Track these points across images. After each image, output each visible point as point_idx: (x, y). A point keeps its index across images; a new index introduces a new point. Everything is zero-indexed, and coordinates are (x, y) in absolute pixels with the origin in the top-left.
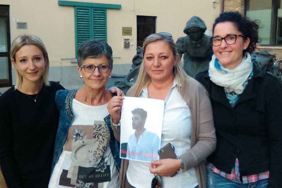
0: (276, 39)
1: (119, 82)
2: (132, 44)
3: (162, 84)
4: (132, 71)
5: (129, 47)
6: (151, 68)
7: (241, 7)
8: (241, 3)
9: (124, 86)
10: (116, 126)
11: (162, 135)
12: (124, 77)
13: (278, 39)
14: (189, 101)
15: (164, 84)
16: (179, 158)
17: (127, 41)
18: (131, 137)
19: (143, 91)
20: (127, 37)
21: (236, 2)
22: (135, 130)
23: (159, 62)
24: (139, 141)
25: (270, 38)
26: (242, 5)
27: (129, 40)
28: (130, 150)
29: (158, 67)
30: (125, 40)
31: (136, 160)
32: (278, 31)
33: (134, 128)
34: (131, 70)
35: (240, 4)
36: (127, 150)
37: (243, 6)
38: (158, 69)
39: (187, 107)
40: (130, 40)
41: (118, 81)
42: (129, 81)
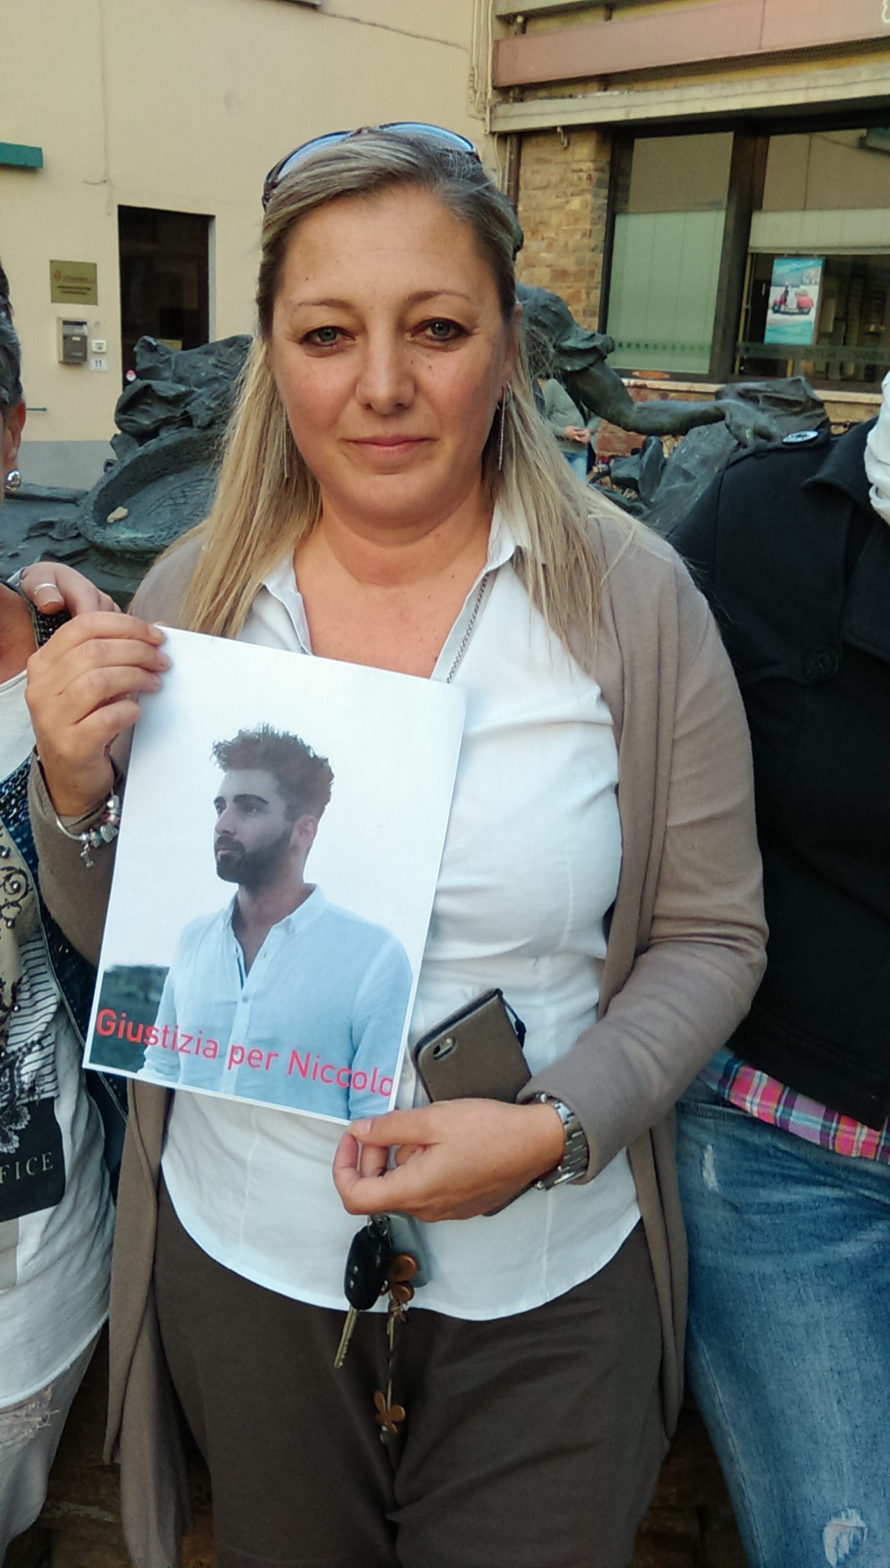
0: (735, 349)
1: (51, 525)
2: (100, 347)
3: (404, 542)
4: (115, 471)
5: (85, 358)
6: (334, 422)
7: (596, 196)
8: (595, 175)
9: (79, 545)
10: (81, 844)
11: (437, 925)
12: (73, 501)
13: (747, 350)
14: (611, 670)
15: (428, 543)
16: (550, 1098)
17: (77, 330)
18: (194, 936)
19: (264, 589)
20: (74, 311)
21: (574, 171)
22: (234, 888)
23: (406, 376)
24: (260, 964)
25: (713, 347)
26: (599, 184)
27: (85, 327)
28: (184, 1025)
29: (400, 408)
30: (66, 323)
31: (225, 1093)
32: (747, 310)
33: (226, 870)
34: (109, 464)
35: (590, 178)
36: (149, 1019)
37: (605, 192)
38: (392, 429)
39: (605, 715)
40: (90, 324)
41: (42, 520)
42: (103, 523)
